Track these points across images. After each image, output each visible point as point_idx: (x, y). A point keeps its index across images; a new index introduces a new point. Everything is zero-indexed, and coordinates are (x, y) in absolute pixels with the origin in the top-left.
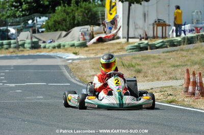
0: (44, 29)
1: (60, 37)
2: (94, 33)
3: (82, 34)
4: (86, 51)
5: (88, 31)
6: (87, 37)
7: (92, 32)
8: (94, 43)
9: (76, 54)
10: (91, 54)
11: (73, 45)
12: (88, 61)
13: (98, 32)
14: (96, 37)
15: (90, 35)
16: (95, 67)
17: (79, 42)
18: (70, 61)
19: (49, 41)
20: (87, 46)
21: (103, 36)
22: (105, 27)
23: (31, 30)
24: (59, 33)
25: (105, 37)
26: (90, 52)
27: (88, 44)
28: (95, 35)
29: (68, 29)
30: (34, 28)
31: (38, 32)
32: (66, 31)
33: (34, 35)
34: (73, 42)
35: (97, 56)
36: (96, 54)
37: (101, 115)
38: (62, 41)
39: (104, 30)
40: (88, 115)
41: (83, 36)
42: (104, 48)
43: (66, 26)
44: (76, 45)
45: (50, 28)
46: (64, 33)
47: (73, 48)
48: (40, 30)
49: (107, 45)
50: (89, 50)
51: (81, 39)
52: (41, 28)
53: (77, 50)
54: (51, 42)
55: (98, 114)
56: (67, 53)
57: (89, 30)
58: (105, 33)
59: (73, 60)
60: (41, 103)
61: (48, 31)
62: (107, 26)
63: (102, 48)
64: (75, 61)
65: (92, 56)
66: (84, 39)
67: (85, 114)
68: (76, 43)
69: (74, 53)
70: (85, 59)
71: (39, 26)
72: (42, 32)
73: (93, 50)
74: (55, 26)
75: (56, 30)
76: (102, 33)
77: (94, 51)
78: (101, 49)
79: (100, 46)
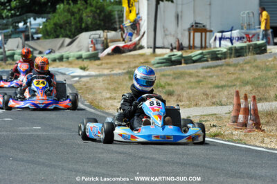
0: (40, 35)
1: (62, 45)
2: (108, 41)
3: (92, 41)
4: (98, 65)
5: (100, 37)
6: (99, 47)
7: (106, 39)
8: (109, 54)
9: (83, 69)
10: (104, 69)
11: (80, 57)
12: (100, 79)
13: (113, 39)
14: (112, 47)
15: (103, 43)
16: (110, 87)
17: (88, 53)
18: (77, 79)
19: (48, 51)
20: (99, 59)
21: (121, 44)
22: (124, 32)
23: (22, 36)
24: (60, 40)
25: (123, 47)
26: (103, 66)
27: (101, 55)
28: (110, 44)
29: (73, 36)
30: (27, 33)
31: (33, 38)
32: (70, 37)
33: (26, 42)
34: (80, 53)
35: (113, 72)
36: (112, 69)
37: (120, 153)
38: (65, 52)
39: (122, 37)
40: (102, 153)
41: (94, 45)
42: (123, 61)
43: (70, 31)
44: (83, 57)
45: (48, 34)
46: (68, 40)
47: (80, 61)
48: (35, 36)
49: (126, 56)
50: (101, 64)
51: (91, 49)
52: (36, 33)
53: (86, 63)
54: (50, 53)
55: (116, 152)
56: (73, 67)
57: (102, 36)
58: (124, 40)
59: (80, 77)
60: (38, 136)
61: (46, 38)
62: (126, 31)
63: (120, 61)
64: (83, 79)
65: (106, 72)
66: (95, 49)
67: (99, 151)
68: (84, 54)
69: (81, 68)
70: (97, 76)
71: (34, 31)
72: (38, 38)
73: (107, 63)
74: (55, 32)
75: (57, 37)
76: (119, 41)
77: (109, 66)
78: (119, 63)
79: (116, 59)
